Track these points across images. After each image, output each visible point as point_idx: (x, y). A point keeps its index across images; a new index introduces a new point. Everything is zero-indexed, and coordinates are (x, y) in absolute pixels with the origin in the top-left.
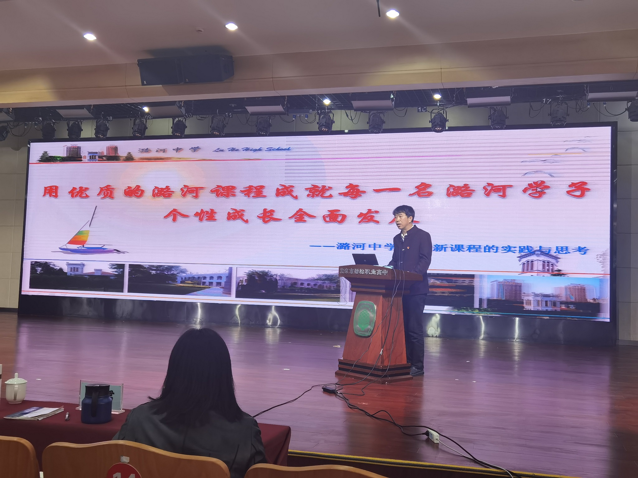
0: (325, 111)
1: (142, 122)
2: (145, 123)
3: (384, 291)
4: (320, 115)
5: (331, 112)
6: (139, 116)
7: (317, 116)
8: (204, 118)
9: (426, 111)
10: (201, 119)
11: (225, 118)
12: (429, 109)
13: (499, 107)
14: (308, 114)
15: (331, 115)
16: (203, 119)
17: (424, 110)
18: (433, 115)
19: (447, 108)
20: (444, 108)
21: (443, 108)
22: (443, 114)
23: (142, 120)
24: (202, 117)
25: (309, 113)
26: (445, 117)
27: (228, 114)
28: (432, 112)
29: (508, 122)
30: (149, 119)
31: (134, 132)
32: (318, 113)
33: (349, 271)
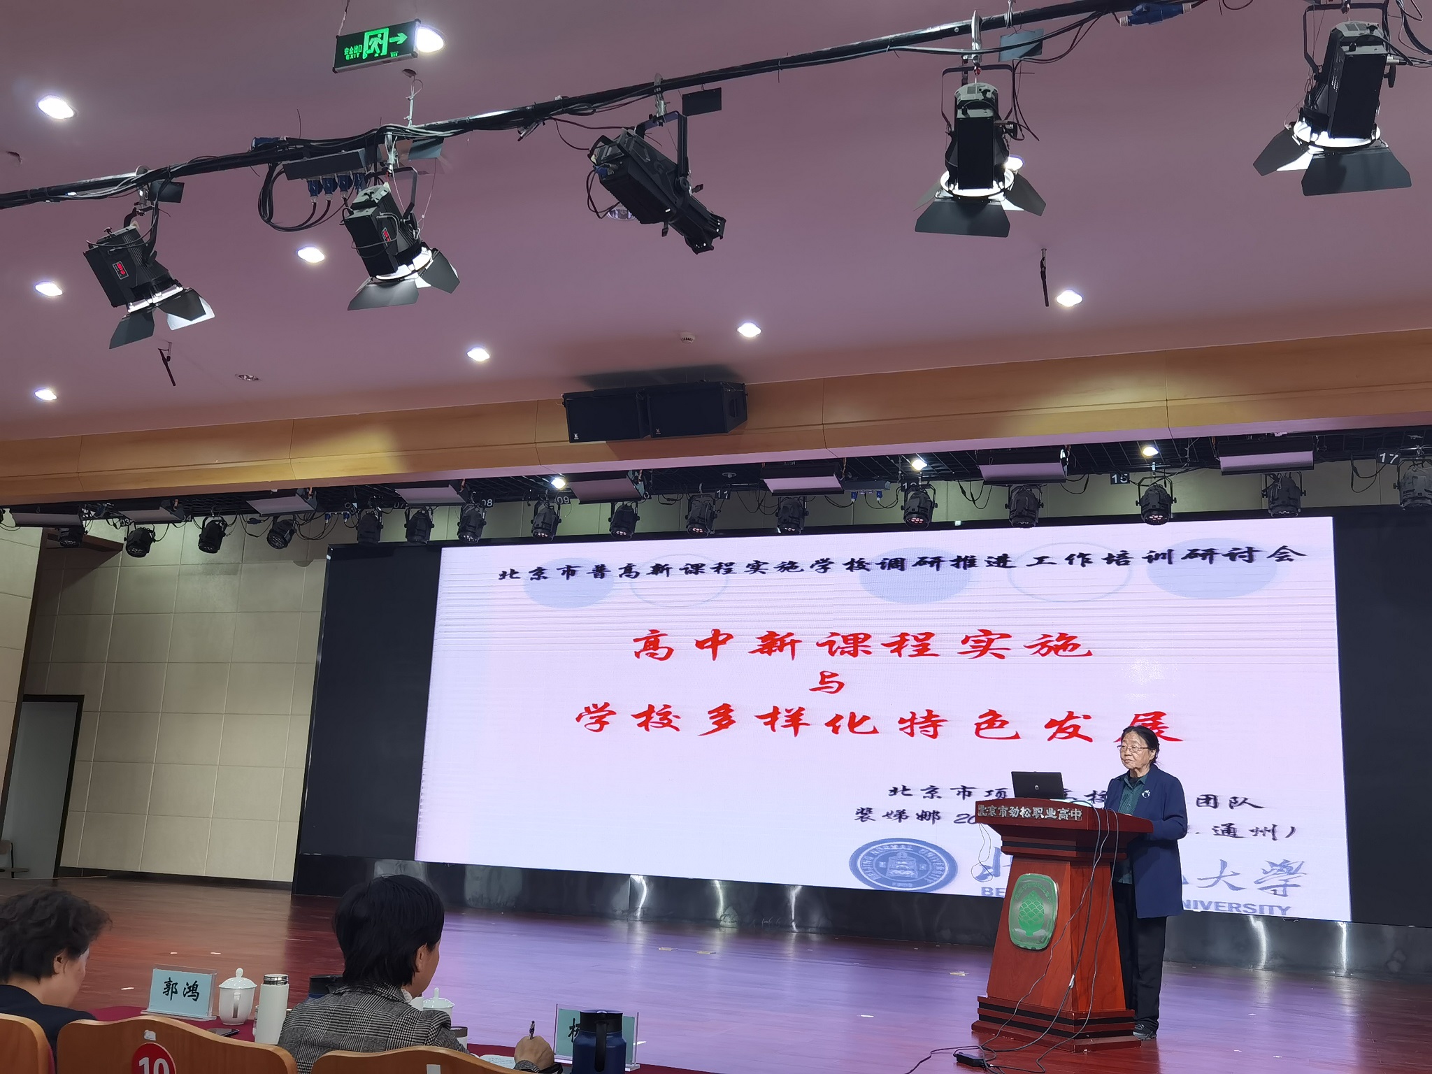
0: (917, 483)
1: (551, 509)
2: (556, 510)
3: (1073, 854)
4: (906, 492)
5: (929, 486)
6: (545, 498)
7: (902, 494)
8: (672, 500)
9: (1129, 482)
10: (668, 502)
11: (714, 501)
12: (1136, 477)
13: (1283, 473)
14: (882, 490)
15: (930, 492)
16: (670, 502)
17: (1124, 480)
18: (1143, 490)
19: (1172, 474)
20: (1166, 475)
21: (1163, 474)
22: (1164, 487)
23: (551, 504)
24: (668, 499)
25: (884, 488)
26: (1169, 493)
27: (722, 493)
28: (1142, 484)
29: (1305, 502)
30: (564, 503)
31: (536, 528)
32: (903, 489)
33: (997, 811)
